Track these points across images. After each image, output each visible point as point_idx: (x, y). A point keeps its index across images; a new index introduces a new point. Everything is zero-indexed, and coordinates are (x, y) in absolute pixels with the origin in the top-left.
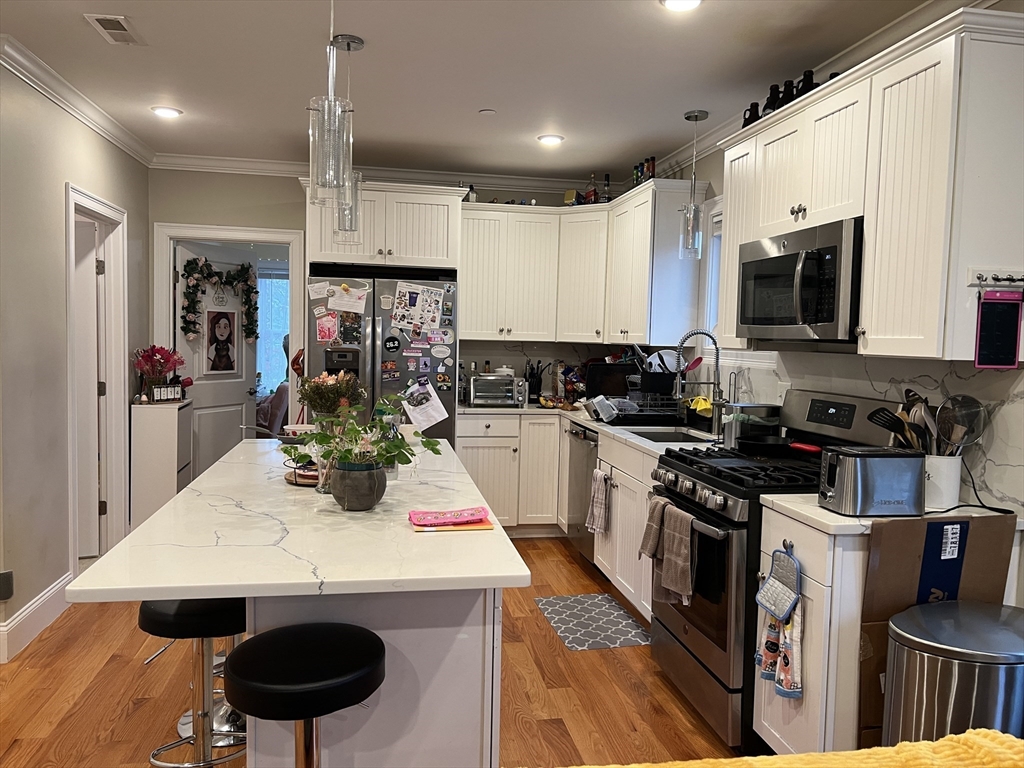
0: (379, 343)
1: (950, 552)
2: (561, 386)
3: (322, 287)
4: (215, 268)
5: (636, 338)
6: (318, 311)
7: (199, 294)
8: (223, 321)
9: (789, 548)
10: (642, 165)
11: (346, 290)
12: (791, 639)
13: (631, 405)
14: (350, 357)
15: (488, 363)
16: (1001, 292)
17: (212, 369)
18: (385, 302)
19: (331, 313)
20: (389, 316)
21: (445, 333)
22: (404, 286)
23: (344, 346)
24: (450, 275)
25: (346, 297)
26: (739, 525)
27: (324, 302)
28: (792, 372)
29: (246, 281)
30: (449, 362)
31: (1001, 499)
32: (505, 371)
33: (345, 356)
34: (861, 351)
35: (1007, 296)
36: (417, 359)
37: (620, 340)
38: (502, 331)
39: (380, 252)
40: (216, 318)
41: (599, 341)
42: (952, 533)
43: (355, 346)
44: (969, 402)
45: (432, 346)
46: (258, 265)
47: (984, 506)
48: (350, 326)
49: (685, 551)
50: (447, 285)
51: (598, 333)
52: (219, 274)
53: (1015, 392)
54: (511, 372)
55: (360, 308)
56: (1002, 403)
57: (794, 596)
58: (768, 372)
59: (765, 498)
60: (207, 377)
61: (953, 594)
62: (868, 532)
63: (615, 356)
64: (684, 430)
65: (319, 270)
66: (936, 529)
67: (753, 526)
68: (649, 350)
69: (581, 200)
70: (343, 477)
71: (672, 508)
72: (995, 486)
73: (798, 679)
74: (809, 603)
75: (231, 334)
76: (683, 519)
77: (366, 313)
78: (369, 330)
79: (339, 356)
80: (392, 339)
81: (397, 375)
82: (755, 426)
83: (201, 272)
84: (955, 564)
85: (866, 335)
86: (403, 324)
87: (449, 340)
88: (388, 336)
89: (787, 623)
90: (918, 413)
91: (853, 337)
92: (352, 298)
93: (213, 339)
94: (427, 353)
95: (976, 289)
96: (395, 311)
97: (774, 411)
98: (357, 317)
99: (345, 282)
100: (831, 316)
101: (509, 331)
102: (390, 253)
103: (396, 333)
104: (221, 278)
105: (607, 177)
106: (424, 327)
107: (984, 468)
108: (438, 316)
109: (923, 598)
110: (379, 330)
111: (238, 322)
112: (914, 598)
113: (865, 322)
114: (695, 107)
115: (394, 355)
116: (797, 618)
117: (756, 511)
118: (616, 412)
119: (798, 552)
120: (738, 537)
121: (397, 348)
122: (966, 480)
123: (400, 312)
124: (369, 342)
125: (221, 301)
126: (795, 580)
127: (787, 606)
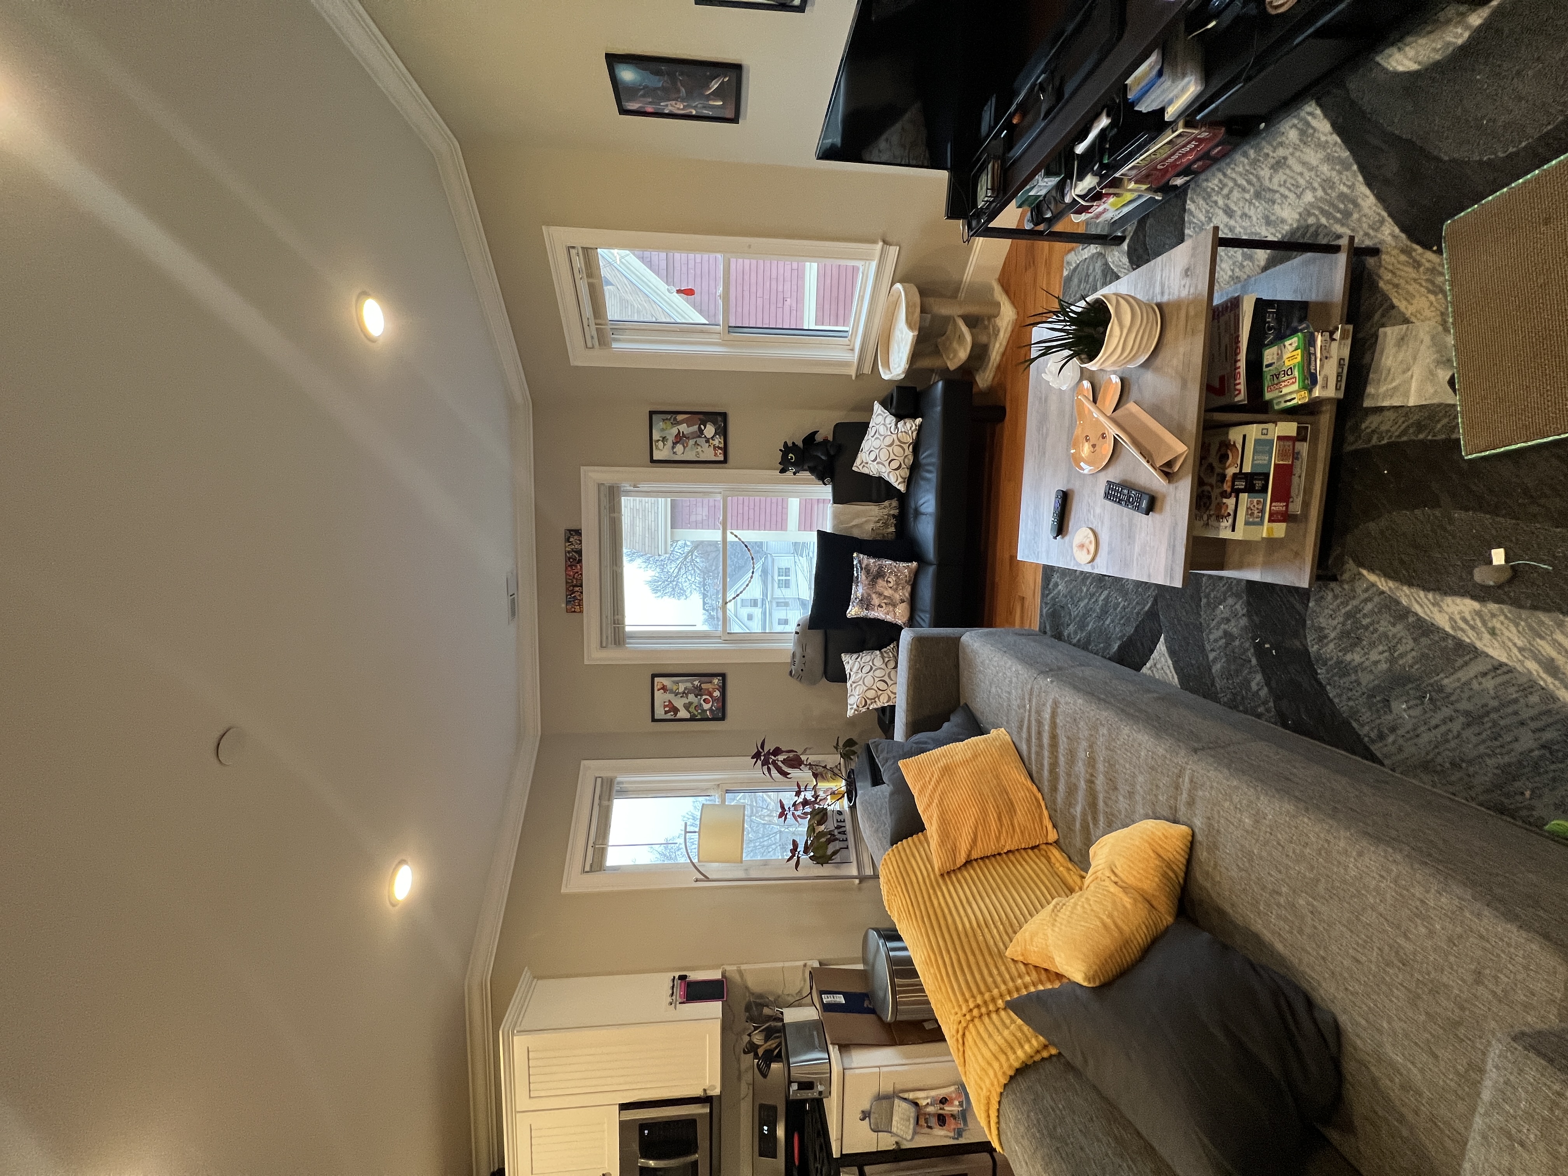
1: (840, 999)
9: (865, 1115)
12: (927, 1098)
16: (679, 992)
31: (805, 981)
34: (717, 1091)
35: (683, 989)
42: (827, 999)
44: (748, 1008)
47: (811, 993)
56: (747, 988)
57: (897, 1101)
59: (836, 1154)
61: (865, 996)
62: (837, 1047)
66: (828, 1008)
67: (859, 1163)
72: (798, 985)
73: (952, 1088)
74: (899, 1087)
84: (845, 995)
85: (706, 1088)
89: (916, 1104)
90: (758, 1039)
91: (705, 1100)
95: (678, 1005)
100: (690, 1123)
107: (788, 995)
109: (872, 1011)
112: (872, 1016)
113: (698, 1092)
116: (911, 1096)
117: (847, 1160)
119: (866, 1106)
122: (798, 1003)
126: (885, 1099)
127: (904, 1105)
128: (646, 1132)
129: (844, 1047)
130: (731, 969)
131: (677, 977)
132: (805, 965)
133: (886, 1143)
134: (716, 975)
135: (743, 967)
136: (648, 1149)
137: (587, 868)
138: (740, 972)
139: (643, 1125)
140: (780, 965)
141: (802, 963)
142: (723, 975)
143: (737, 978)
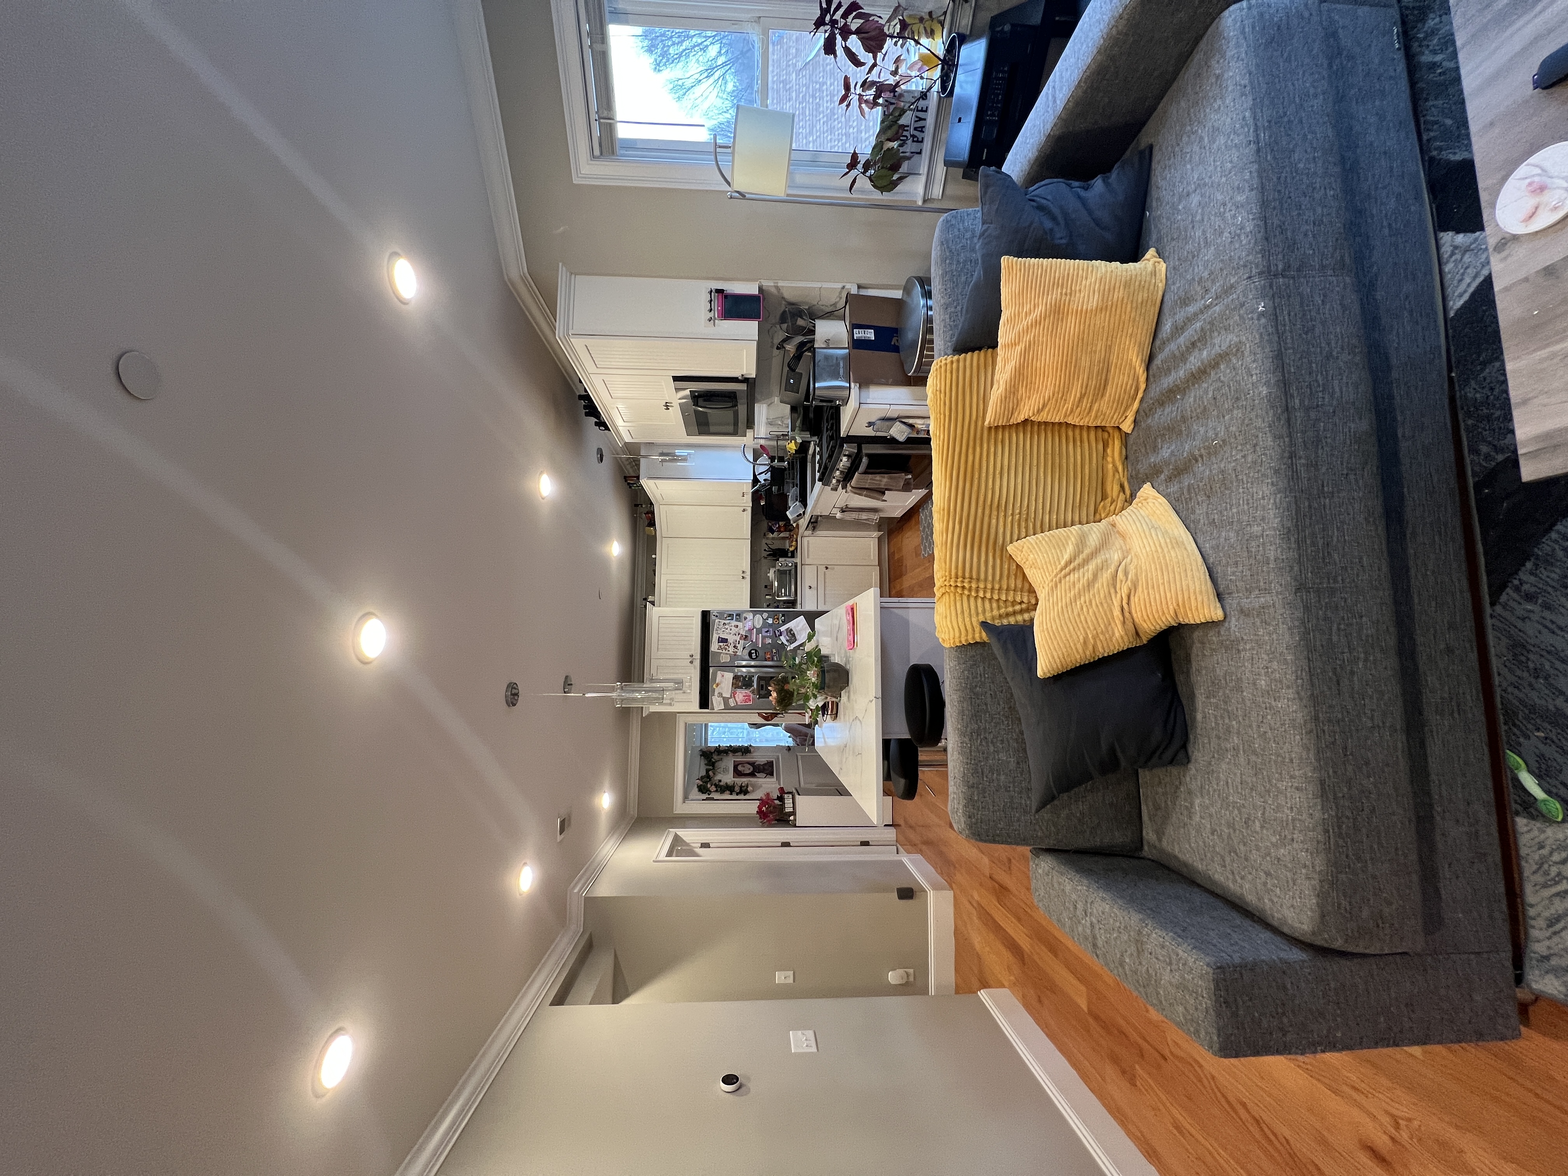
0: (753, 663)
1: (870, 335)
2: (782, 535)
3: (716, 701)
4: (704, 773)
5: (749, 490)
6: (732, 703)
7: (721, 784)
8: (740, 768)
9: (870, 424)
10: (629, 484)
11: (718, 685)
13: (793, 492)
14: (763, 683)
15: (766, 587)
16: (717, 307)
17: (772, 775)
18: (725, 659)
19: (733, 694)
20: (735, 656)
21: (746, 618)
22: (714, 647)
23: (755, 686)
24: (705, 616)
25: (722, 685)
26: (860, 449)
27: (726, 700)
28: (769, 395)
29: (712, 753)
30: (765, 615)
31: (841, 298)
32: (771, 574)
33: (762, 686)
34: (752, 376)
35: (720, 304)
36: (764, 638)
37: (748, 498)
38: (743, 578)
39: (691, 662)
40: (738, 773)
41: (749, 510)
42: (859, 334)
43: (755, 679)
44: (783, 319)
45: (754, 627)
46: (699, 744)
47: (844, 309)
48: (741, 682)
49: (878, 477)
50: (712, 618)
51: (744, 510)
52: (708, 771)
53: (777, 291)
54: (772, 571)
55: (729, 676)
56: (783, 298)
57: (898, 423)
58: (768, 410)
59: (843, 434)
60: (778, 779)
61: (894, 331)
62: (858, 385)
63: (761, 498)
65: (704, 703)
66: (857, 344)
67: (860, 441)
68: (755, 481)
69: (652, 523)
71: (853, 482)
72: (833, 301)
75: (749, 763)
76: (858, 479)
77: (733, 672)
78: (744, 670)
79: (762, 689)
80: (750, 654)
81: (774, 651)
82: (804, 422)
83: (706, 782)
84: (877, 330)
85: (744, 374)
86: (740, 647)
87: (750, 616)
88: (747, 657)
89: (913, 427)
91: (745, 380)
92: (723, 682)
93: (752, 775)
94: (759, 631)
95: (717, 321)
96: (731, 652)
97: (794, 409)
98: (736, 678)
99: (713, 686)
100: (733, 392)
101: (743, 572)
102: (692, 656)
103: (746, 652)
104: (710, 770)
105: (636, 505)
106: (741, 632)
107: (821, 307)
108: (734, 623)
109: (896, 349)
110: (744, 663)
111: (740, 758)
112: (894, 354)
113: (737, 374)
114: (595, 457)
115: (761, 653)
117: (850, 439)
118: (797, 503)
119: (873, 420)
120: (867, 449)
121: (756, 651)
122: (829, 315)
123: (731, 649)
124: (752, 670)
125: (726, 771)
126: (888, 420)
127: (903, 427)
128: (698, 395)
129: (865, 383)
130: (767, 284)
131: (714, 289)
132: (843, 287)
133: (882, 435)
134: (752, 289)
135: (781, 283)
137: (597, 152)
138: (777, 288)
140: (818, 285)
141: (840, 286)
142: (761, 289)
143: (773, 290)
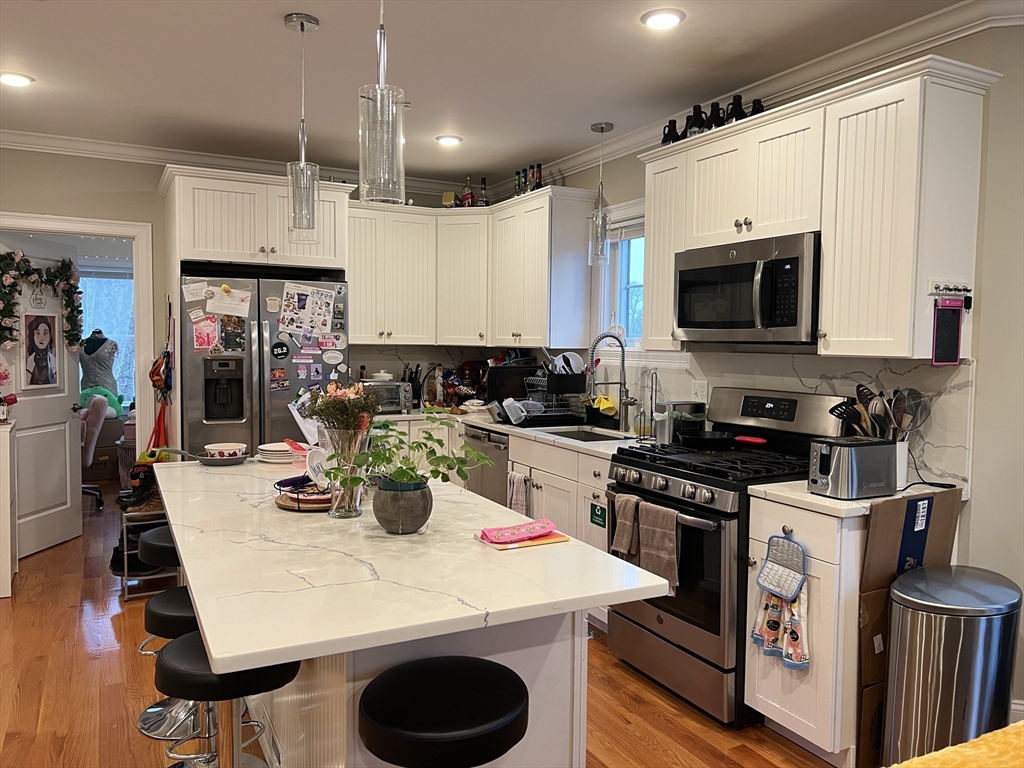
0: (267, 348)
1: (920, 526)
2: (439, 389)
3: (197, 288)
4: (34, 265)
6: (195, 315)
7: (17, 295)
8: (43, 327)
9: (788, 534)
10: (525, 171)
11: (227, 292)
12: (800, 616)
13: (535, 405)
14: (232, 366)
15: (363, 368)
16: (949, 299)
17: (32, 382)
18: (272, 304)
19: (210, 317)
20: (277, 320)
21: (337, 338)
22: (292, 287)
23: (226, 353)
24: (336, 275)
25: (227, 299)
26: (729, 516)
27: (202, 304)
29: (67, 280)
30: (343, 368)
31: (941, 476)
32: (384, 376)
33: (227, 365)
34: (822, 351)
35: (953, 304)
36: (308, 366)
37: (510, 342)
38: (382, 334)
39: (263, 250)
40: (33, 323)
41: (482, 343)
42: (923, 505)
43: (238, 353)
44: (914, 394)
45: (324, 351)
46: (79, 264)
47: (924, 483)
48: (233, 331)
49: (672, 545)
50: (338, 285)
51: (481, 336)
52: (38, 271)
53: (952, 384)
54: (389, 377)
55: (243, 310)
56: (940, 394)
57: (799, 577)
58: (679, 371)
60: (25, 393)
61: (920, 561)
62: (868, 513)
63: (496, 359)
64: (587, 428)
65: (191, 268)
67: (743, 515)
69: (460, 203)
70: (395, 499)
72: (935, 466)
73: (806, 652)
74: (814, 582)
75: (52, 341)
76: (664, 515)
77: (251, 318)
78: (255, 334)
79: (221, 365)
80: (281, 345)
81: (287, 383)
82: (687, 422)
83: (18, 269)
85: (827, 337)
86: (292, 329)
87: (341, 345)
88: (275, 341)
89: (794, 601)
90: (876, 404)
92: (235, 300)
93: (31, 348)
94: (318, 359)
95: (933, 298)
96: (283, 314)
97: (698, 408)
98: (240, 321)
99: (225, 283)
100: (792, 320)
101: (389, 334)
102: (273, 250)
103: (285, 338)
104: (41, 277)
105: (484, 181)
106: (315, 331)
107: (923, 450)
108: (329, 319)
110: (266, 335)
111: (59, 326)
112: (896, 567)
113: (824, 326)
114: (603, 120)
115: (283, 362)
116: (803, 596)
117: (745, 501)
118: (525, 413)
119: (796, 537)
121: (286, 354)
123: (288, 315)
124: (255, 348)
125: (39, 303)
126: (801, 562)
127: (795, 586)
128: (788, 267)
130: (968, 373)
131: (969, 294)
133: (757, 551)
134: (965, 352)
135: (972, 390)
136: (771, 269)
138: (966, 385)
139: (795, 262)
140: (970, 444)
141: (968, 475)
142: (963, 361)
